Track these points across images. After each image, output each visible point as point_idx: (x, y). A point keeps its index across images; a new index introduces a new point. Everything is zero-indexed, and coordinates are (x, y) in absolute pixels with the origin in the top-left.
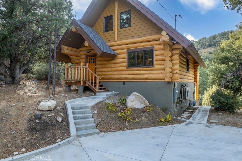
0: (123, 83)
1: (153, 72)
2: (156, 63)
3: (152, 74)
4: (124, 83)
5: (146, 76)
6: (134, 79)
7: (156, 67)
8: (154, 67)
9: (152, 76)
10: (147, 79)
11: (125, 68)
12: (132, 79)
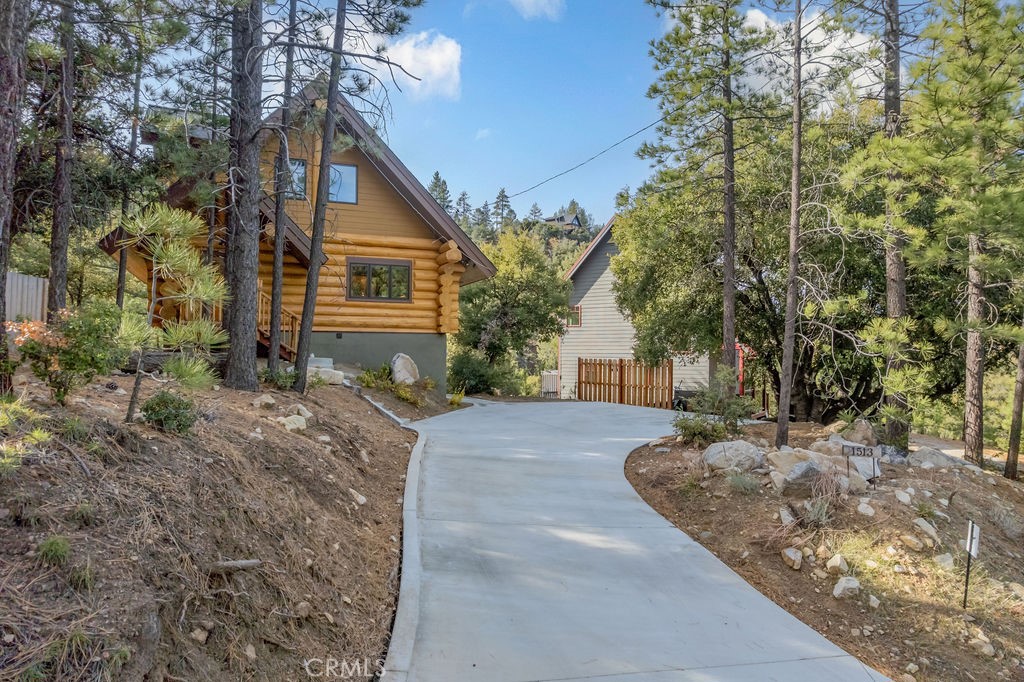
0: (335, 334)
1: (411, 313)
2: (415, 294)
3: (408, 316)
4: (339, 335)
5: (394, 321)
6: (367, 326)
7: (417, 303)
8: (411, 303)
9: (409, 320)
10: (397, 327)
11: (342, 300)
12: (361, 326)
